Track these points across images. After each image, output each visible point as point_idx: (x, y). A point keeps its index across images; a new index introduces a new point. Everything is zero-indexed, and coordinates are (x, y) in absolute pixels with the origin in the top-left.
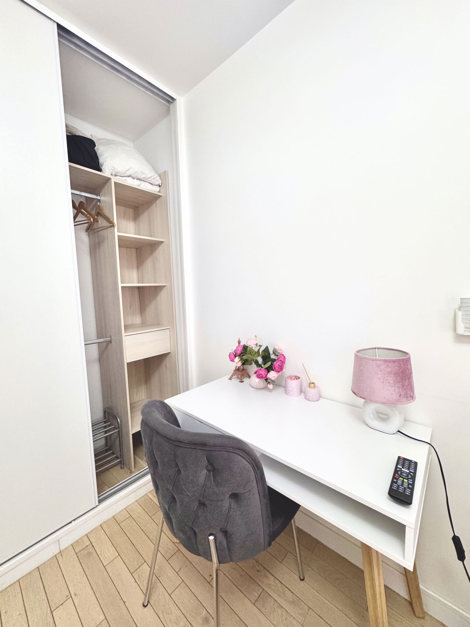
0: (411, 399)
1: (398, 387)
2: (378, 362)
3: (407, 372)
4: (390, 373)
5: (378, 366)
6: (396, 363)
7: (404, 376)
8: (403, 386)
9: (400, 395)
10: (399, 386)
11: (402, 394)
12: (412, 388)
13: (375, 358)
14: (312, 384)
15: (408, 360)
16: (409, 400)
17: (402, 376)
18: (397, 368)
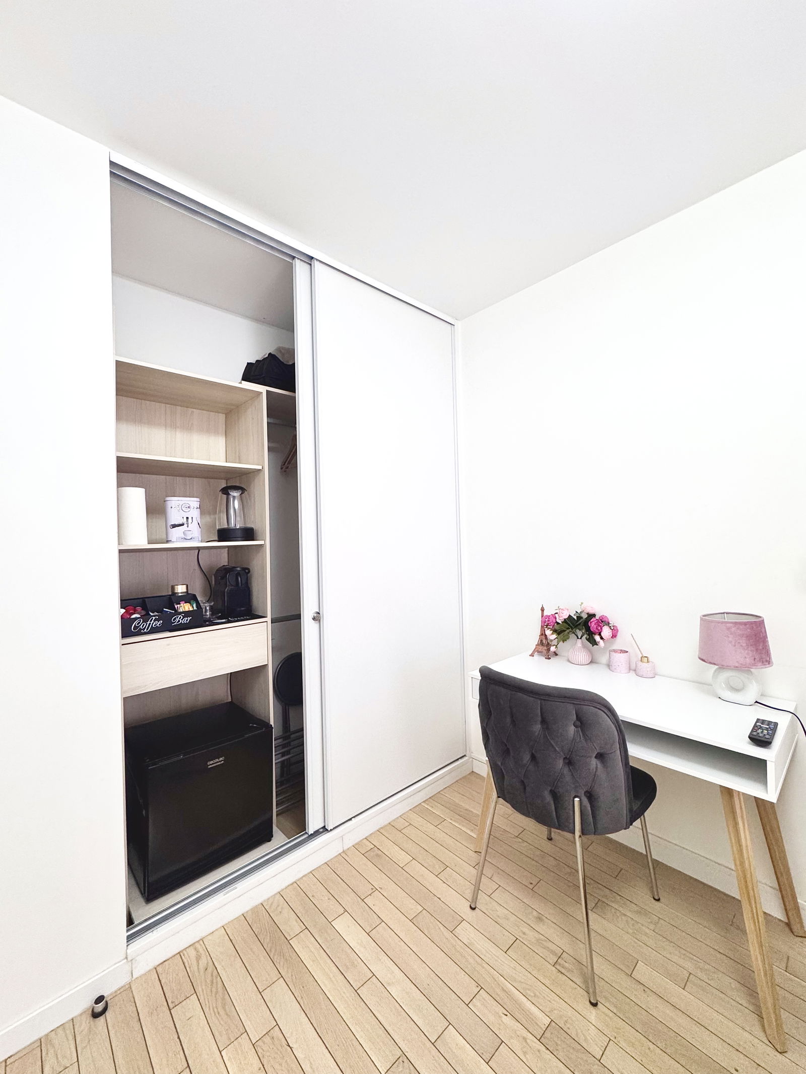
0: (767, 663)
1: (751, 651)
2: (728, 625)
3: (760, 635)
4: (742, 636)
5: (728, 629)
6: (748, 626)
7: (757, 639)
8: (757, 650)
9: (755, 659)
10: (753, 649)
11: (756, 658)
12: (768, 652)
13: (724, 620)
14: (644, 659)
15: (762, 623)
16: (765, 665)
17: (756, 638)
18: (749, 630)
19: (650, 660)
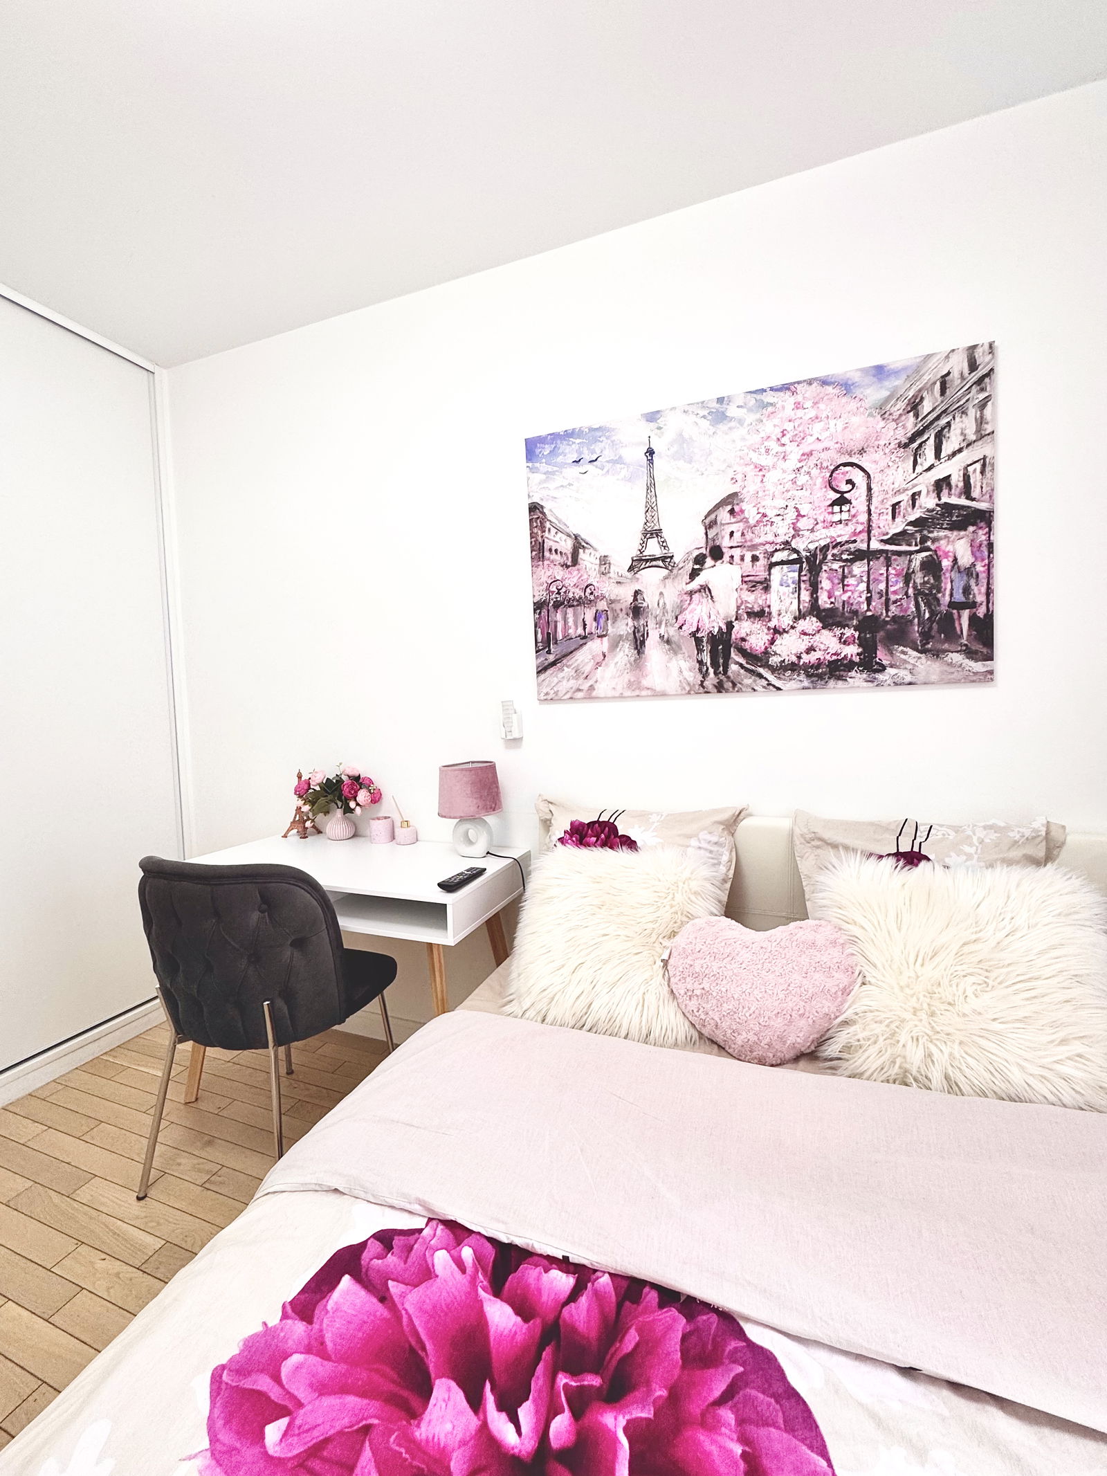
0: (496, 808)
1: (475, 798)
2: (456, 772)
3: (485, 781)
4: (467, 783)
5: (456, 777)
6: (483, 774)
8: (489, 797)
10: (485, 796)
11: (487, 805)
12: (494, 798)
14: (404, 823)
15: (495, 769)
16: (494, 810)
17: (480, 785)
18: (474, 776)
19: (410, 824)
